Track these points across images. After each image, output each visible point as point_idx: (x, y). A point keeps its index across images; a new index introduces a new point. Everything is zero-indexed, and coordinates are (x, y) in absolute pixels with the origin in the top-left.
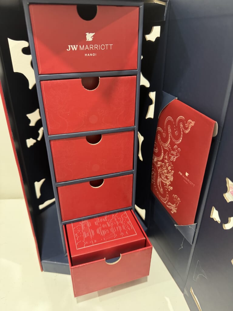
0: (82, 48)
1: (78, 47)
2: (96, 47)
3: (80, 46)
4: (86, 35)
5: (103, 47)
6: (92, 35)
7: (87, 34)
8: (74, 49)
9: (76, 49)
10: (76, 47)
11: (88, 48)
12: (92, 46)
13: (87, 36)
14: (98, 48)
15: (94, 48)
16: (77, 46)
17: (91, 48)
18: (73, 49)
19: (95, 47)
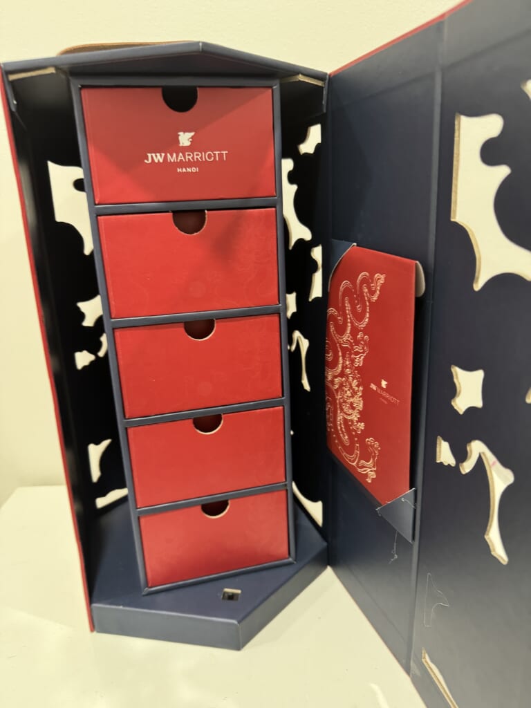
0: (172, 158)
1: (166, 157)
2: (198, 156)
3: (169, 155)
4: (179, 135)
5: (210, 156)
6: (190, 136)
7: (181, 134)
8: (159, 161)
9: (161, 161)
10: (161, 156)
11: (183, 158)
12: (189, 155)
13: (180, 138)
14: (201, 158)
15: (193, 158)
16: (163, 154)
17: (189, 159)
18: (156, 161)
19: (195, 157)
